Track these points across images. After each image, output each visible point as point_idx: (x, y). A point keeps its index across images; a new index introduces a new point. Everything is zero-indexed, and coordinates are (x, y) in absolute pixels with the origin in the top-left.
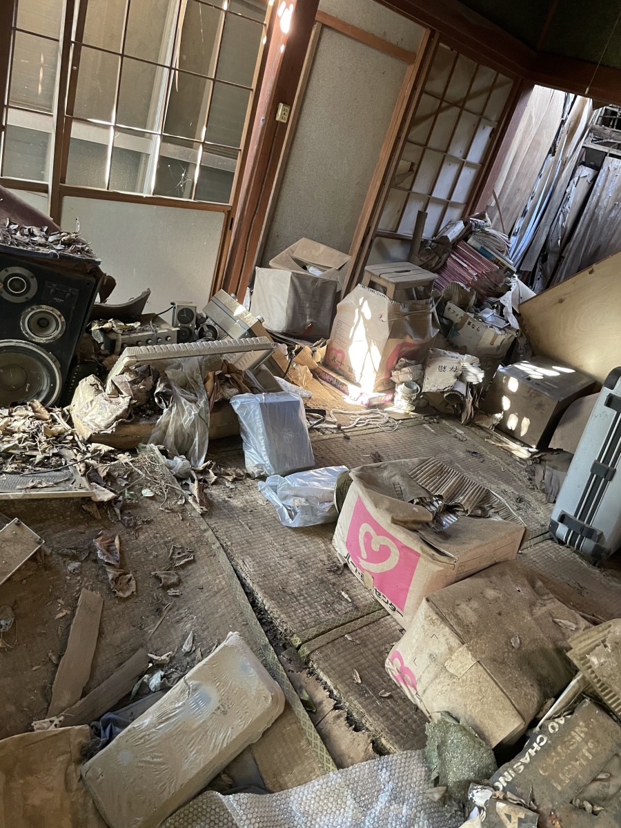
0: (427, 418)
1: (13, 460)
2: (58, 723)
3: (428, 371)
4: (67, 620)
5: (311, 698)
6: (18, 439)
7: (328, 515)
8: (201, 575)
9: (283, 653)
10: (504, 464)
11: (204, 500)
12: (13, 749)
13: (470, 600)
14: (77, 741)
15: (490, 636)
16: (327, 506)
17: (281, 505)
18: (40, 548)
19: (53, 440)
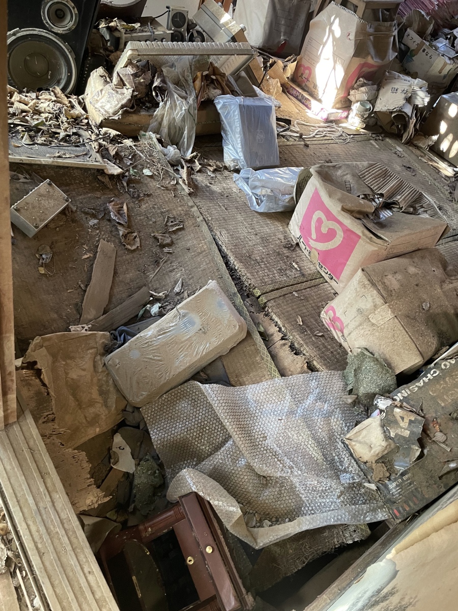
0: (374, 136)
1: (42, 134)
2: (87, 329)
3: (382, 92)
4: (91, 261)
5: (265, 331)
6: (45, 118)
7: (287, 204)
8: (188, 240)
9: (247, 300)
10: (431, 178)
11: (191, 183)
12: (57, 341)
13: (395, 273)
14: (101, 342)
15: (407, 300)
16: (287, 197)
17: (251, 194)
18: (67, 205)
19: (72, 121)
